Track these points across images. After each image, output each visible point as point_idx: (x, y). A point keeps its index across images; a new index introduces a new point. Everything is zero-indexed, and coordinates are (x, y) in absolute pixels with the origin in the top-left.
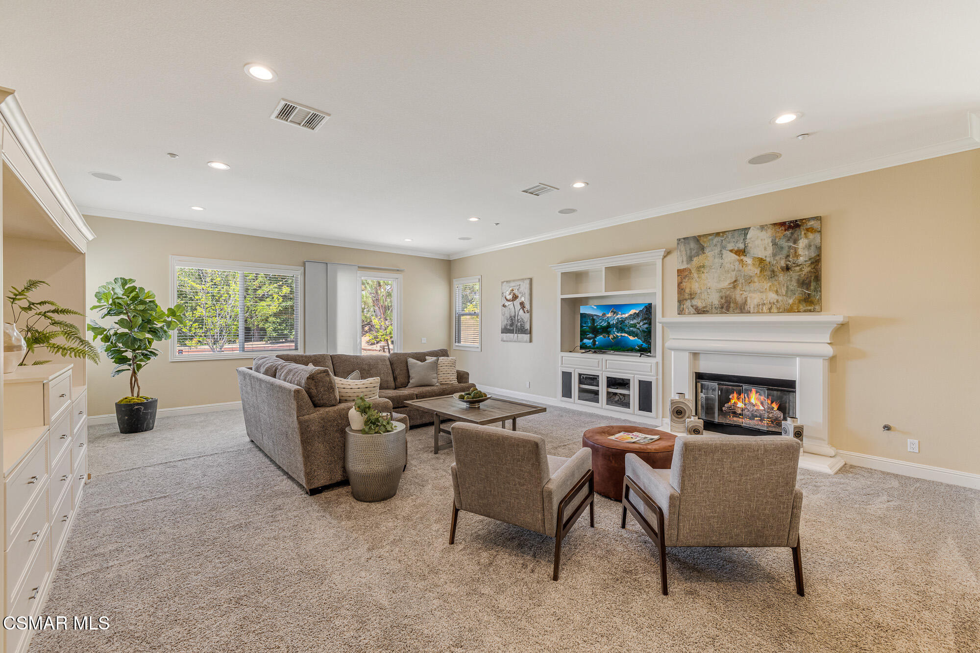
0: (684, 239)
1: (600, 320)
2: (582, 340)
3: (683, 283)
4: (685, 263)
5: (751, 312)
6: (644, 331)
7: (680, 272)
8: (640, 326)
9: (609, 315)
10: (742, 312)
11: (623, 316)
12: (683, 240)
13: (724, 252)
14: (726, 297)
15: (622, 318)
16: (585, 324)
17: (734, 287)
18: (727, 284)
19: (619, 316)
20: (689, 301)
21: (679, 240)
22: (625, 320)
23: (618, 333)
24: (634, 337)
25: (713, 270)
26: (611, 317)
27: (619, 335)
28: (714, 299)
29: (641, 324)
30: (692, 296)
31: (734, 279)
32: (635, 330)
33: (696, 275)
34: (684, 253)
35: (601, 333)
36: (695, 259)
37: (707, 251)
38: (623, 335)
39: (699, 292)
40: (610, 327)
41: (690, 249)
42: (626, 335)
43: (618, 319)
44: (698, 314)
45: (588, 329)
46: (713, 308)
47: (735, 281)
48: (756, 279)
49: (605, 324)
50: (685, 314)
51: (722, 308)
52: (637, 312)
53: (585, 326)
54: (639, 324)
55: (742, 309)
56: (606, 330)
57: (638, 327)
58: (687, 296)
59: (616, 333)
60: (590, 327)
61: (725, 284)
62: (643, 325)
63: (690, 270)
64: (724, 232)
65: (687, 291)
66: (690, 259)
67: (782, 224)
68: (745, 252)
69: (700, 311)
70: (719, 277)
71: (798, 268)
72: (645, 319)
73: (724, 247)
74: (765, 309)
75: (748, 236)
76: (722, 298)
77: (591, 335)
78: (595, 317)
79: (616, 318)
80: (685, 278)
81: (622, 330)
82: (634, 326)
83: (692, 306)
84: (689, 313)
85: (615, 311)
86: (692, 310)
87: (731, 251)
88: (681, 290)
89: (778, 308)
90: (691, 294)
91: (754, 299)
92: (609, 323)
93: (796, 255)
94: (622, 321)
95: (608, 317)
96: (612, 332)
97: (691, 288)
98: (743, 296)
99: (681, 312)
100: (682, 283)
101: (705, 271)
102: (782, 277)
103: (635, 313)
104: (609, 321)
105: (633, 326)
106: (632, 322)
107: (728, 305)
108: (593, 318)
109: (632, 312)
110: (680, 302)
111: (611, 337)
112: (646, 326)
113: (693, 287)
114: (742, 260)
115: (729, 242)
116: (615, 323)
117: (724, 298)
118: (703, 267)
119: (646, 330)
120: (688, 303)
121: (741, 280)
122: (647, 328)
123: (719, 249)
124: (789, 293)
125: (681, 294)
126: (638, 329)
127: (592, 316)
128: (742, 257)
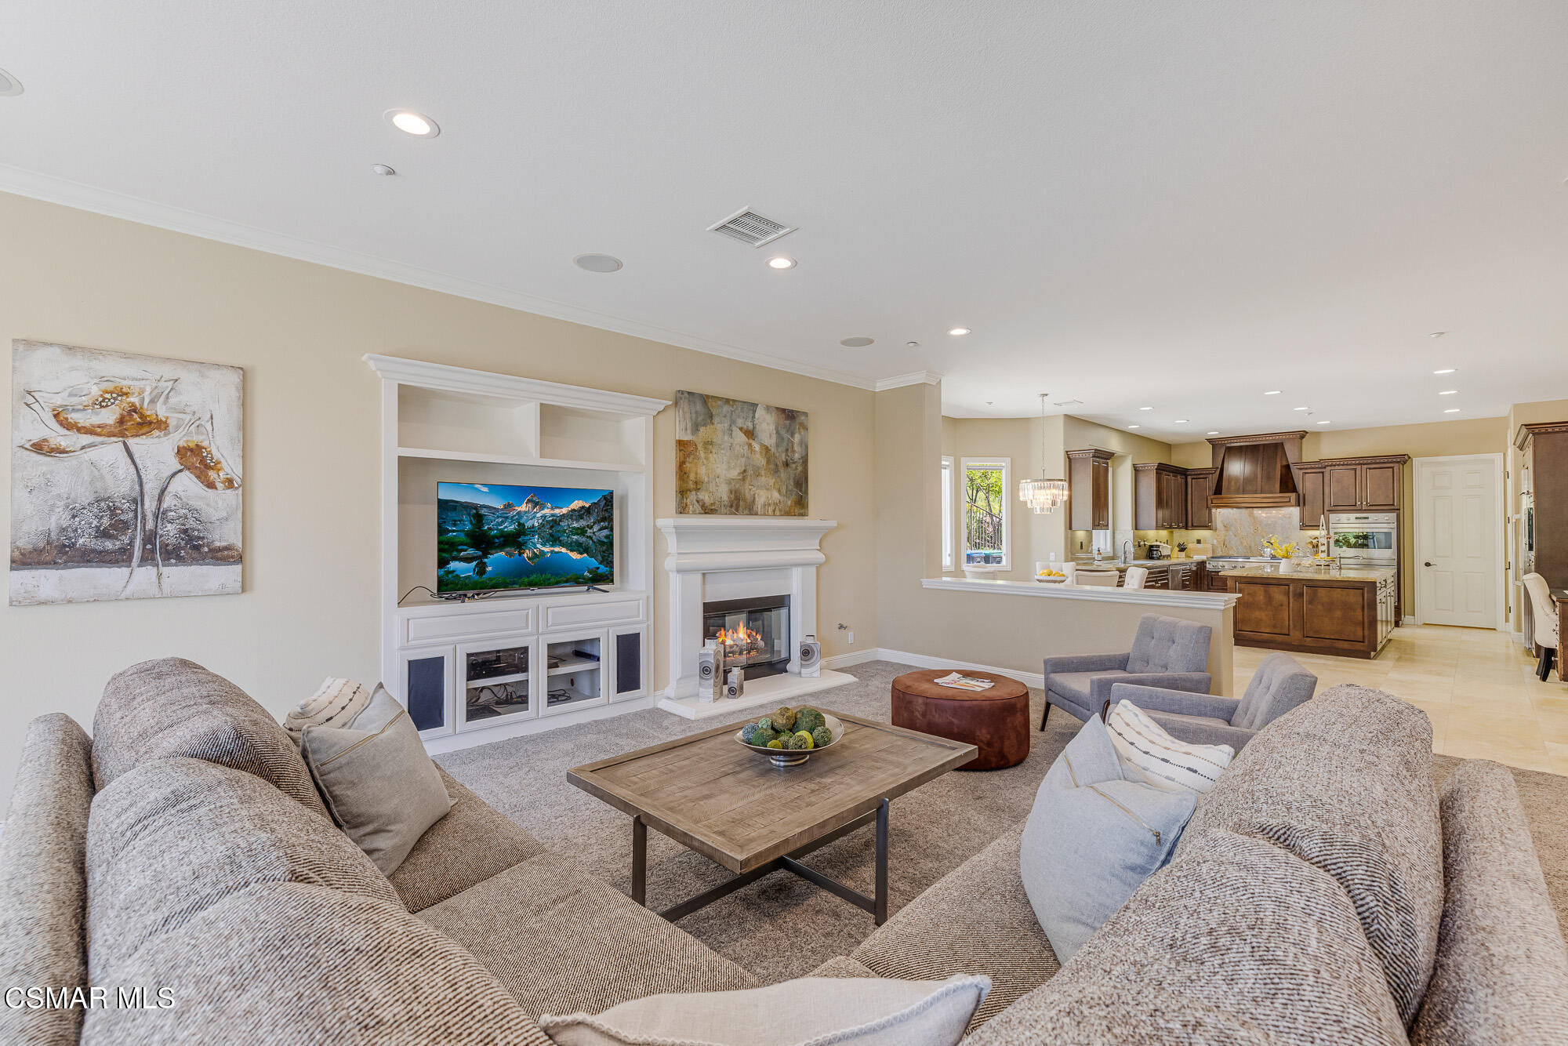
0: (689, 393)
1: (498, 517)
2: (442, 563)
3: (687, 464)
4: (689, 431)
5: (759, 513)
6: (602, 543)
7: (681, 444)
8: (594, 533)
9: (523, 508)
10: (751, 514)
11: (557, 511)
12: (686, 394)
13: (734, 428)
14: (735, 492)
15: (553, 515)
16: (455, 525)
17: (744, 479)
18: (736, 474)
19: (546, 511)
20: (694, 493)
21: (682, 392)
22: (560, 521)
23: (544, 545)
24: (581, 554)
25: (722, 451)
26: (526, 512)
27: (546, 549)
28: (723, 493)
29: (596, 529)
30: (698, 486)
31: (743, 468)
32: (582, 539)
33: (702, 454)
34: (688, 416)
35: (501, 547)
36: (702, 429)
37: (716, 420)
38: (557, 549)
39: (706, 480)
40: (525, 534)
41: (696, 412)
42: (564, 550)
43: (544, 517)
44: (706, 513)
45: (463, 538)
46: (723, 506)
47: (745, 471)
48: (763, 473)
49: (511, 527)
50: (688, 513)
51: (731, 506)
52: (587, 506)
53: (454, 531)
54: (591, 528)
55: (751, 511)
56: (515, 540)
57: (588, 534)
58: (692, 486)
59: (539, 546)
60: (468, 534)
61: (734, 474)
62: (600, 530)
63: (696, 445)
64: (734, 401)
65: (692, 476)
66: (696, 428)
67: (783, 411)
68: (753, 434)
69: (707, 510)
70: (729, 463)
71: (794, 466)
72: (604, 519)
73: (733, 422)
74: (770, 509)
75: (757, 415)
76: (731, 492)
77: (471, 552)
78: (483, 512)
79: (539, 515)
80: (689, 456)
81: (554, 540)
82: (582, 531)
83: (698, 502)
84: (694, 513)
85: (536, 499)
86: (698, 508)
87: (741, 429)
88: (682, 473)
89: (780, 511)
90: (696, 482)
91: (761, 500)
92: (520, 525)
93: (793, 451)
94: (555, 522)
95: (519, 513)
96: (530, 545)
97: (696, 474)
98: (752, 493)
99: (682, 509)
100: (684, 462)
101: (714, 451)
102: (783, 474)
103: (583, 507)
104: (521, 522)
105: (579, 531)
106: (575, 525)
107: (739, 504)
108: (477, 515)
109: (577, 504)
110: (682, 492)
111: (527, 554)
112: (605, 532)
113: (699, 472)
114: (751, 444)
115: (739, 417)
116: (536, 524)
117: (733, 493)
118: (711, 443)
119: (605, 540)
120: (692, 497)
121: (750, 472)
122: (607, 537)
123: (729, 423)
124: (788, 493)
125: (683, 480)
126: (591, 538)
127: (476, 507)
128: (751, 441)
